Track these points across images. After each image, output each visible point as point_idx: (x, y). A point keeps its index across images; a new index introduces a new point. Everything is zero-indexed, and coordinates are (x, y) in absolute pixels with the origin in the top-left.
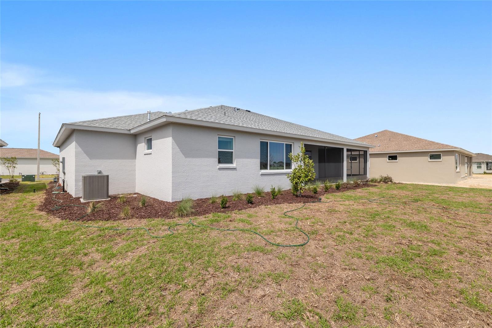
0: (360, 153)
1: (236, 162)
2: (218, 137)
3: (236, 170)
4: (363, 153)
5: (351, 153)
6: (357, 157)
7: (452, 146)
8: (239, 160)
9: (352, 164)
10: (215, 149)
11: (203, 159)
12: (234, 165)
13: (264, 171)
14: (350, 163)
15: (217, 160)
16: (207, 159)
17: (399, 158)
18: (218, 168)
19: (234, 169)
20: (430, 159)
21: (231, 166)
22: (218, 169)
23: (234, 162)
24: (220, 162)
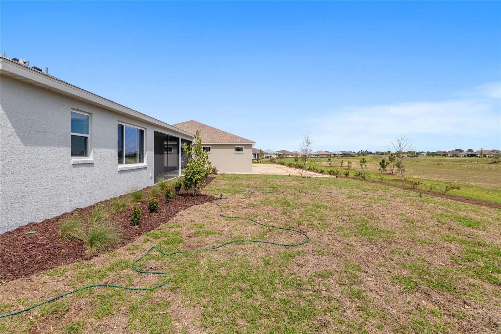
0: (169, 143)
1: (93, 154)
2: (71, 112)
3: (94, 167)
4: (176, 143)
5: (168, 143)
6: (172, 147)
7: (251, 141)
8: (96, 150)
9: (169, 154)
10: (67, 132)
11: (52, 148)
12: (90, 158)
13: (121, 167)
14: (167, 154)
15: (69, 150)
16: (57, 148)
17: (212, 149)
18: (72, 163)
19: (91, 164)
20: (236, 151)
21: (88, 161)
22: (72, 165)
23: (90, 153)
24: (73, 154)
